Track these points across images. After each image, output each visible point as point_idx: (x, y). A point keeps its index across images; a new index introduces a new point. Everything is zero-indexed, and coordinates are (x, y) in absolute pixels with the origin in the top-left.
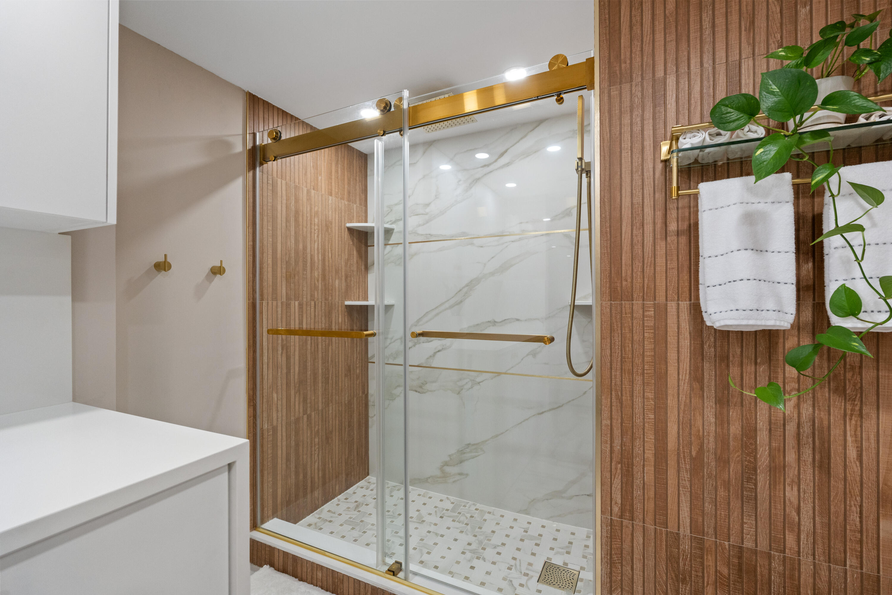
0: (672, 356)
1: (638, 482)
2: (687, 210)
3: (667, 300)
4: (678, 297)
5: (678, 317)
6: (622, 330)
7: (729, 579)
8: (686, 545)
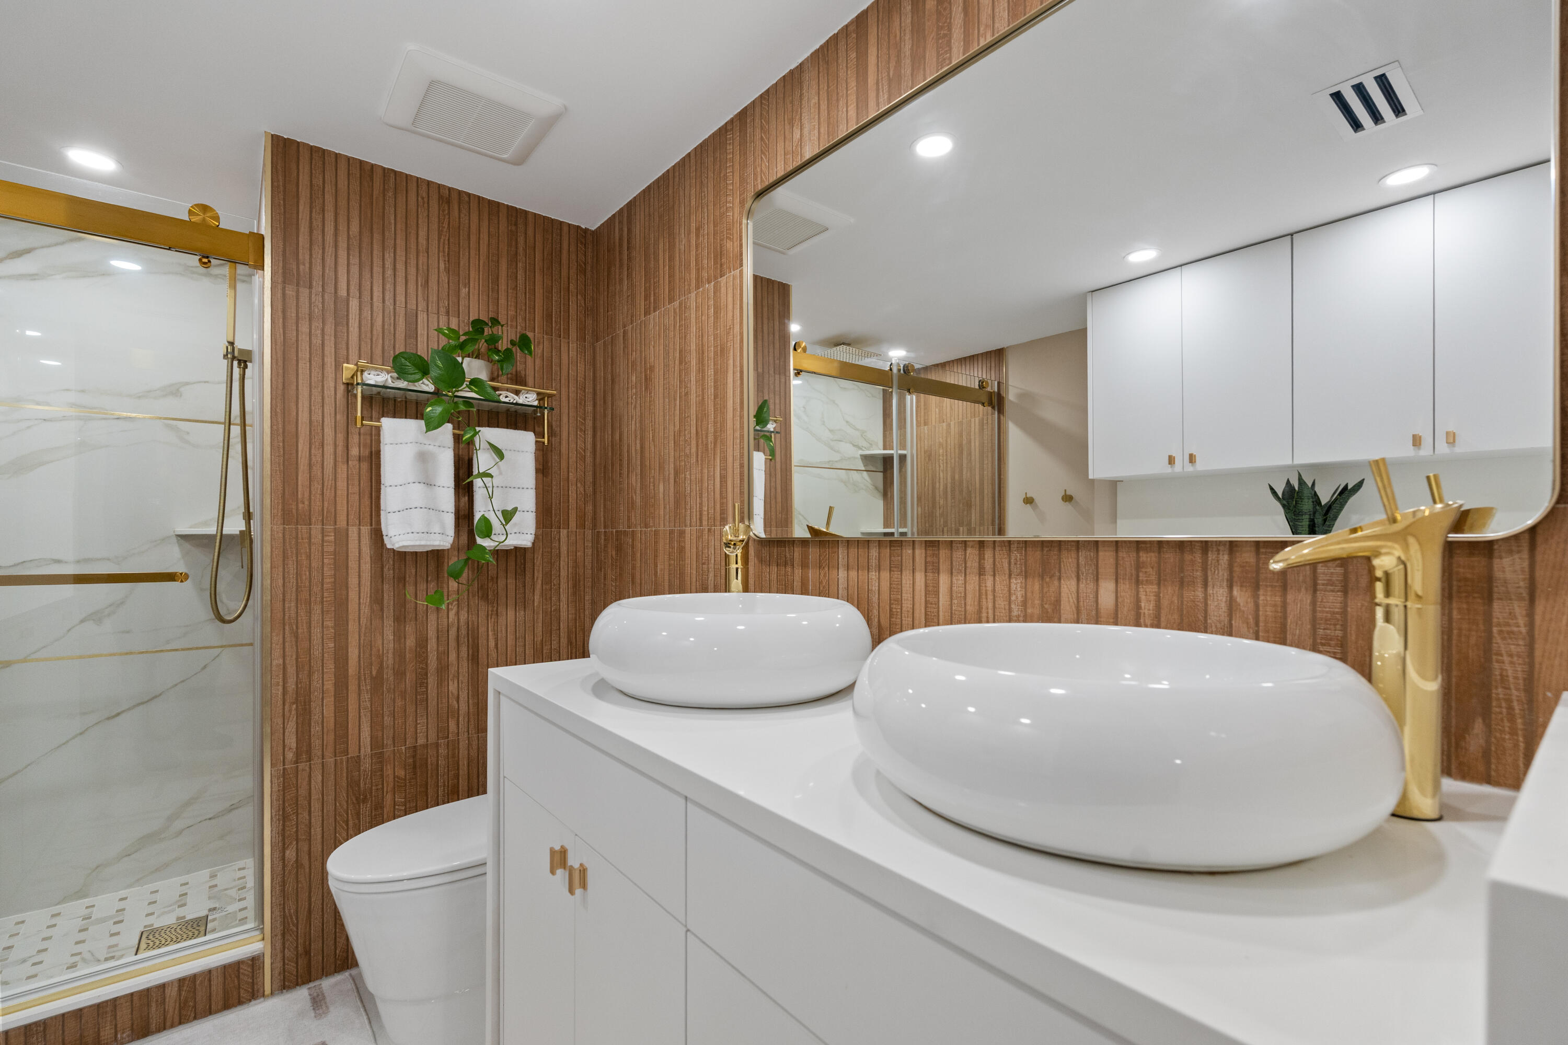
0: (353, 581)
1: (316, 717)
2: (368, 437)
3: (348, 525)
4: (360, 522)
5: (360, 542)
6: (297, 558)
7: (405, 780)
8: (366, 765)
